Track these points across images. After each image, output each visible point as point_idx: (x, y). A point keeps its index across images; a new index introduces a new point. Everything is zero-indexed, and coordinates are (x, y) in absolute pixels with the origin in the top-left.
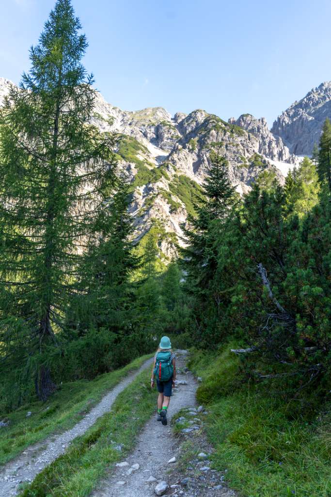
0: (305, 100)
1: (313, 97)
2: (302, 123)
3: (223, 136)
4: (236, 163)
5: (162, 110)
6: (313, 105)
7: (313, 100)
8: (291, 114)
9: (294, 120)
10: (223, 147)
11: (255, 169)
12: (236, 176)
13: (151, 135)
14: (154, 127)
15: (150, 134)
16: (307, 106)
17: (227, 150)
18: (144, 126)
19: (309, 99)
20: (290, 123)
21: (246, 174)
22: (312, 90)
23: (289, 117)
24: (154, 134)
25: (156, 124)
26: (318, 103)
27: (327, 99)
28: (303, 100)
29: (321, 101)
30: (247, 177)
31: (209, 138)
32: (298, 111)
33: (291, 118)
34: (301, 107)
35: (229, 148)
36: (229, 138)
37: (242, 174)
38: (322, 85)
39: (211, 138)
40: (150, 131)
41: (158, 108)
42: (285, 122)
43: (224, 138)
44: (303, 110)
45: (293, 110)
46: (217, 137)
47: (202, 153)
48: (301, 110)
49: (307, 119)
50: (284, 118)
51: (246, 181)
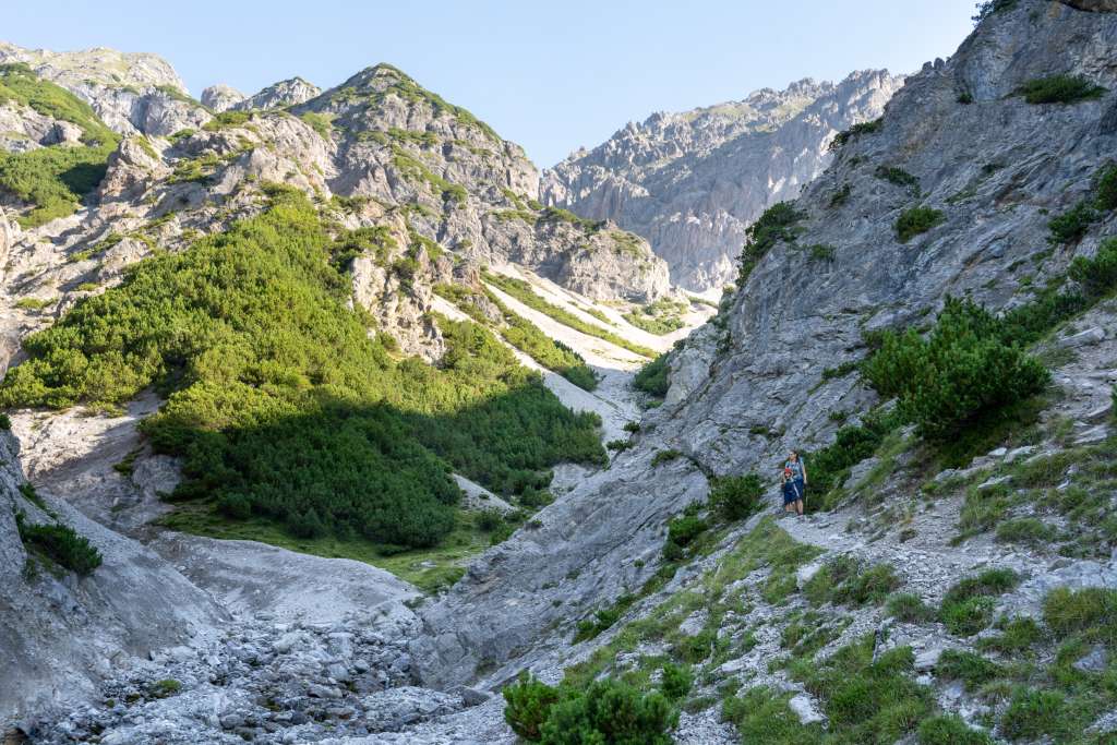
0: (613, 144)
1: (634, 142)
2: (613, 201)
3: (430, 117)
4: (488, 205)
5: (158, 64)
6: (636, 160)
7: (635, 148)
8: (572, 177)
9: (583, 194)
10: (433, 150)
11: (559, 230)
12: (492, 243)
13: (117, 121)
14: (130, 96)
15: (113, 115)
16: (617, 162)
17: (450, 160)
18: (93, 85)
19: (625, 145)
20: (569, 203)
21: (527, 242)
22: (629, 127)
23: (566, 185)
24: (129, 120)
25: (142, 92)
26: (650, 158)
27: (678, 150)
28: (607, 145)
29: (661, 153)
30: (535, 252)
31: (381, 113)
32: (594, 172)
33: (576, 188)
34: (601, 163)
35: (456, 155)
36: (452, 127)
37: (514, 240)
38: (655, 118)
39: (390, 115)
40: (115, 106)
41: (144, 56)
42: (554, 197)
43: (436, 123)
44: (607, 170)
45: (578, 169)
46: (410, 115)
47: (354, 155)
48: (603, 170)
49: (629, 193)
50: (552, 187)
51: (531, 263)
